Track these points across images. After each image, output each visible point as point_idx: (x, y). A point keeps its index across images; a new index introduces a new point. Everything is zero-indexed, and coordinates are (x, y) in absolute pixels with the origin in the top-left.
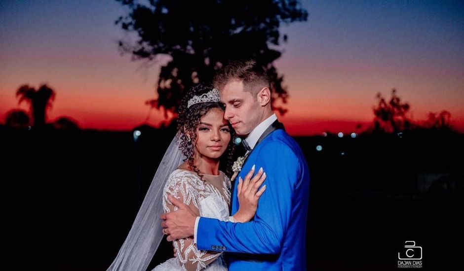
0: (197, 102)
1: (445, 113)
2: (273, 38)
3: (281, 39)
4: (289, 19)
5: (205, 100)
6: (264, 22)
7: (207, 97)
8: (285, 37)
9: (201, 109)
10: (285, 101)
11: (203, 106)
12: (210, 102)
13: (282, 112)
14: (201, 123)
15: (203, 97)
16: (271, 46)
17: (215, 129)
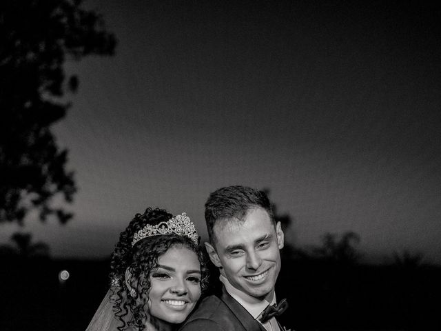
0: (150, 235)
1: (350, 235)
2: (50, 82)
3: (65, 84)
4: (81, 49)
5: (163, 231)
6: (36, 50)
7: (166, 227)
8: (74, 83)
9: (158, 244)
10: (69, 199)
11: (161, 240)
12: (171, 235)
13: (64, 218)
14: (158, 266)
15: (160, 227)
16: (46, 96)
17: (180, 275)
